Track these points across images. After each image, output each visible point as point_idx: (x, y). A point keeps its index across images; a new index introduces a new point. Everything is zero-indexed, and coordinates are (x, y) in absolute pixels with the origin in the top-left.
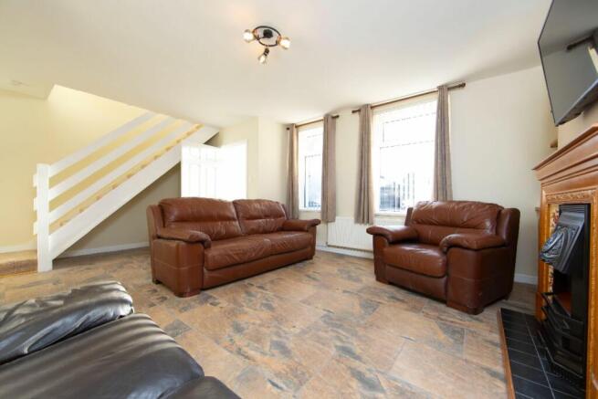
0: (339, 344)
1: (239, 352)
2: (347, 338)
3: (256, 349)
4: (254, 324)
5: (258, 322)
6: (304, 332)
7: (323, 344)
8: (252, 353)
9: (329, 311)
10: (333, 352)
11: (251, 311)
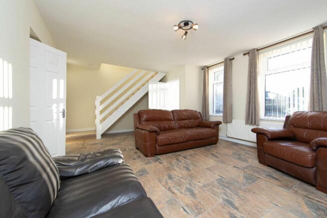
0: (225, 197)
1: (169, 189)
2: (231, 195)
3: (178, 190)
4: (178, 176)
5: (181, 176)
6: (205, 186)
7: (215, 195)
8: (175, 191)
9: (222, 177)
10: (221, 201)
11: (177, 169)
